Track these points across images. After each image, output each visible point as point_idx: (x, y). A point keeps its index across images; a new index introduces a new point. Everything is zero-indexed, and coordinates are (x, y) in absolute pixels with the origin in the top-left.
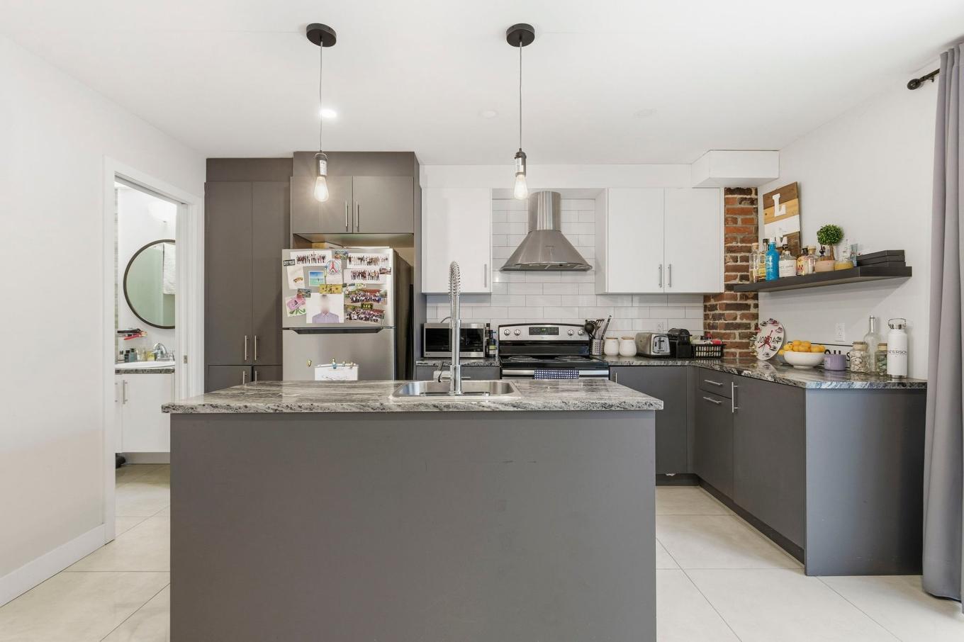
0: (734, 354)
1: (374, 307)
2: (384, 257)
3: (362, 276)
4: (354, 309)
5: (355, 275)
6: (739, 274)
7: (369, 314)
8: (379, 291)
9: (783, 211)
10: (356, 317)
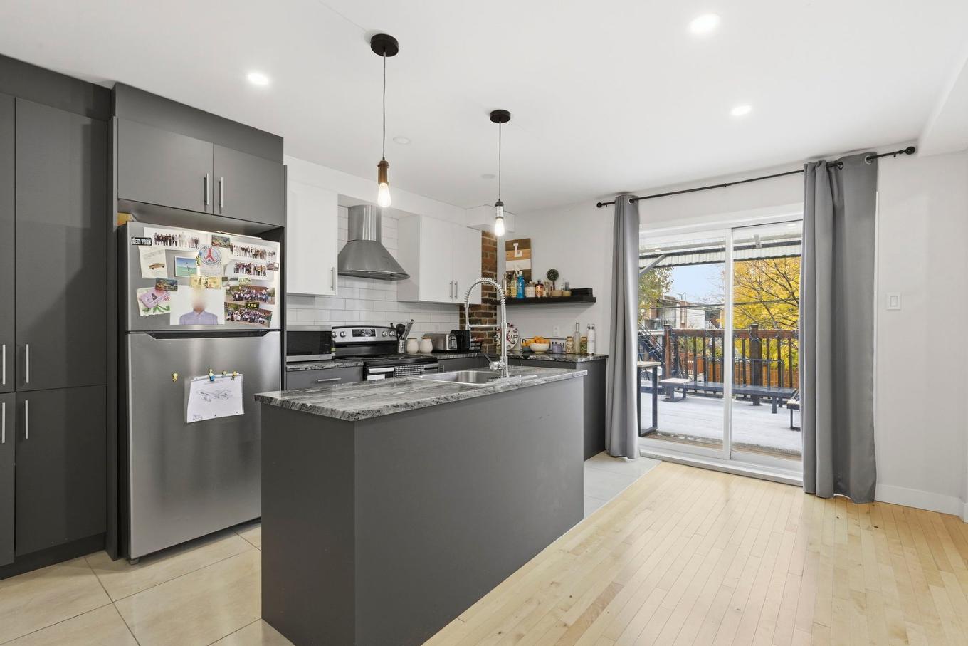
0: (485, 347)
1: (261, 307)
2: (272, 251)
3: (247, 270)
4: (237, 308)
5: (239, 268)
6: (488, 292)
7: (255, 315)
8: (266, 289)
9: (520, 255)
10: (239, 318)
